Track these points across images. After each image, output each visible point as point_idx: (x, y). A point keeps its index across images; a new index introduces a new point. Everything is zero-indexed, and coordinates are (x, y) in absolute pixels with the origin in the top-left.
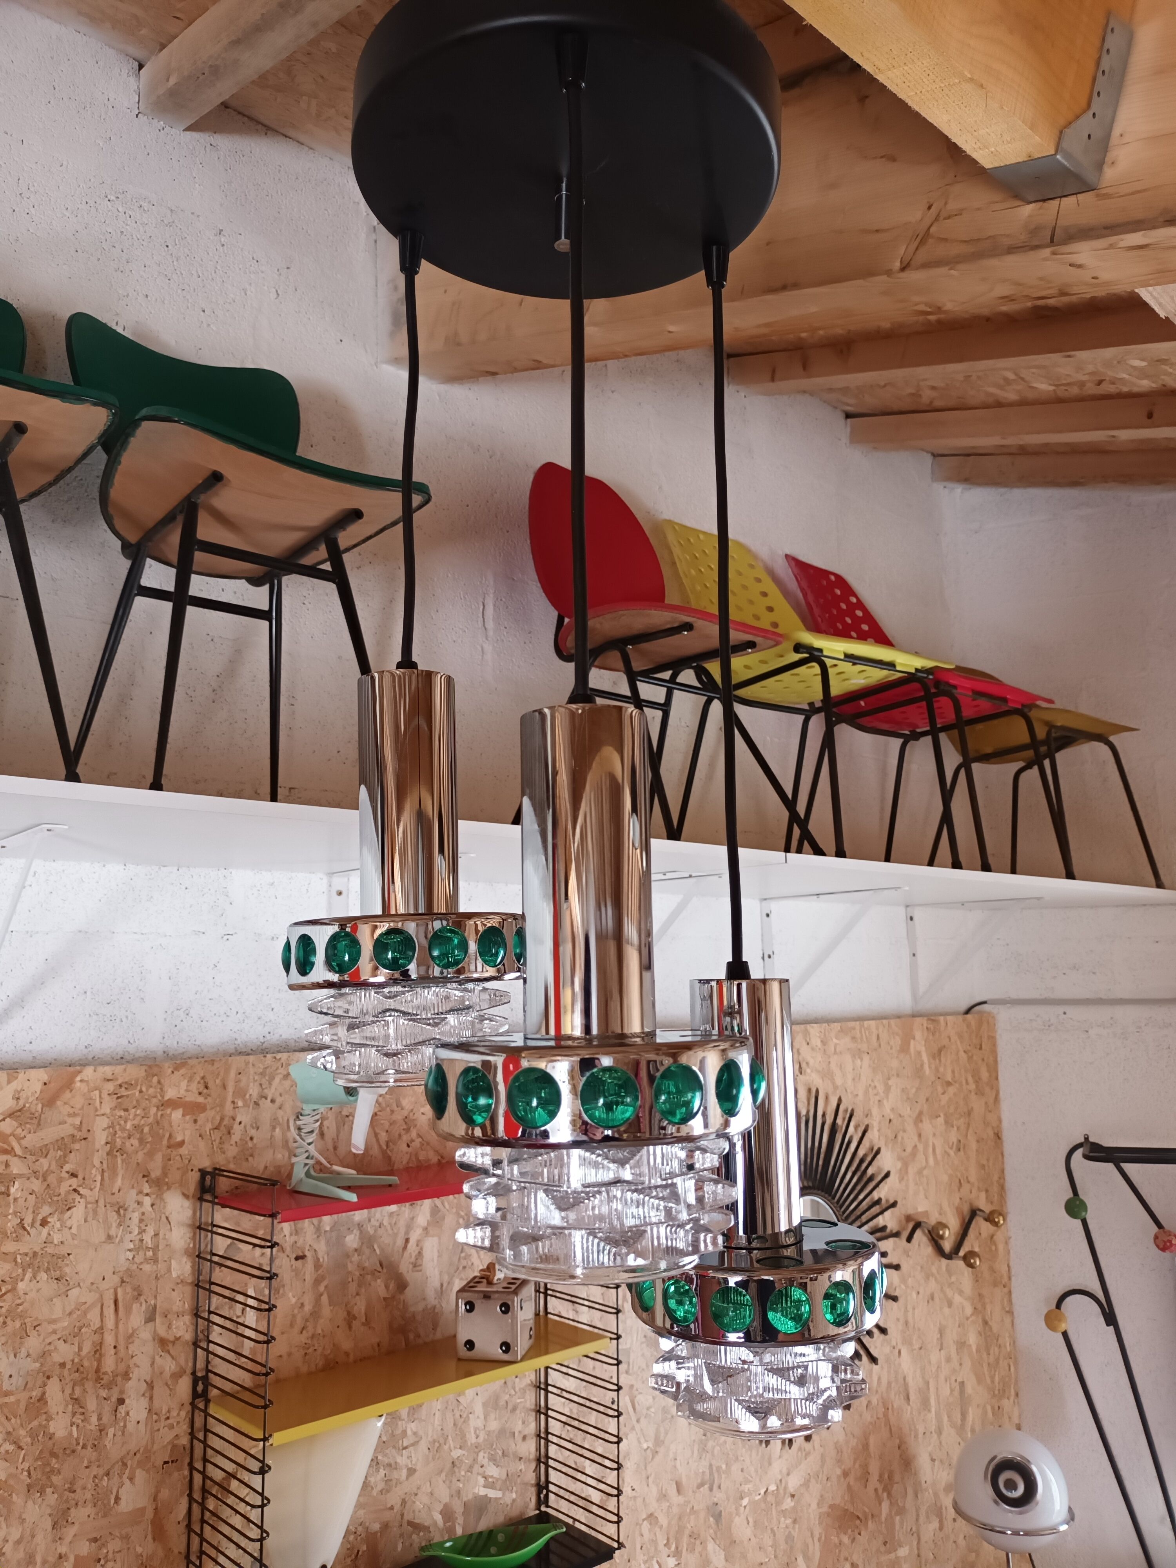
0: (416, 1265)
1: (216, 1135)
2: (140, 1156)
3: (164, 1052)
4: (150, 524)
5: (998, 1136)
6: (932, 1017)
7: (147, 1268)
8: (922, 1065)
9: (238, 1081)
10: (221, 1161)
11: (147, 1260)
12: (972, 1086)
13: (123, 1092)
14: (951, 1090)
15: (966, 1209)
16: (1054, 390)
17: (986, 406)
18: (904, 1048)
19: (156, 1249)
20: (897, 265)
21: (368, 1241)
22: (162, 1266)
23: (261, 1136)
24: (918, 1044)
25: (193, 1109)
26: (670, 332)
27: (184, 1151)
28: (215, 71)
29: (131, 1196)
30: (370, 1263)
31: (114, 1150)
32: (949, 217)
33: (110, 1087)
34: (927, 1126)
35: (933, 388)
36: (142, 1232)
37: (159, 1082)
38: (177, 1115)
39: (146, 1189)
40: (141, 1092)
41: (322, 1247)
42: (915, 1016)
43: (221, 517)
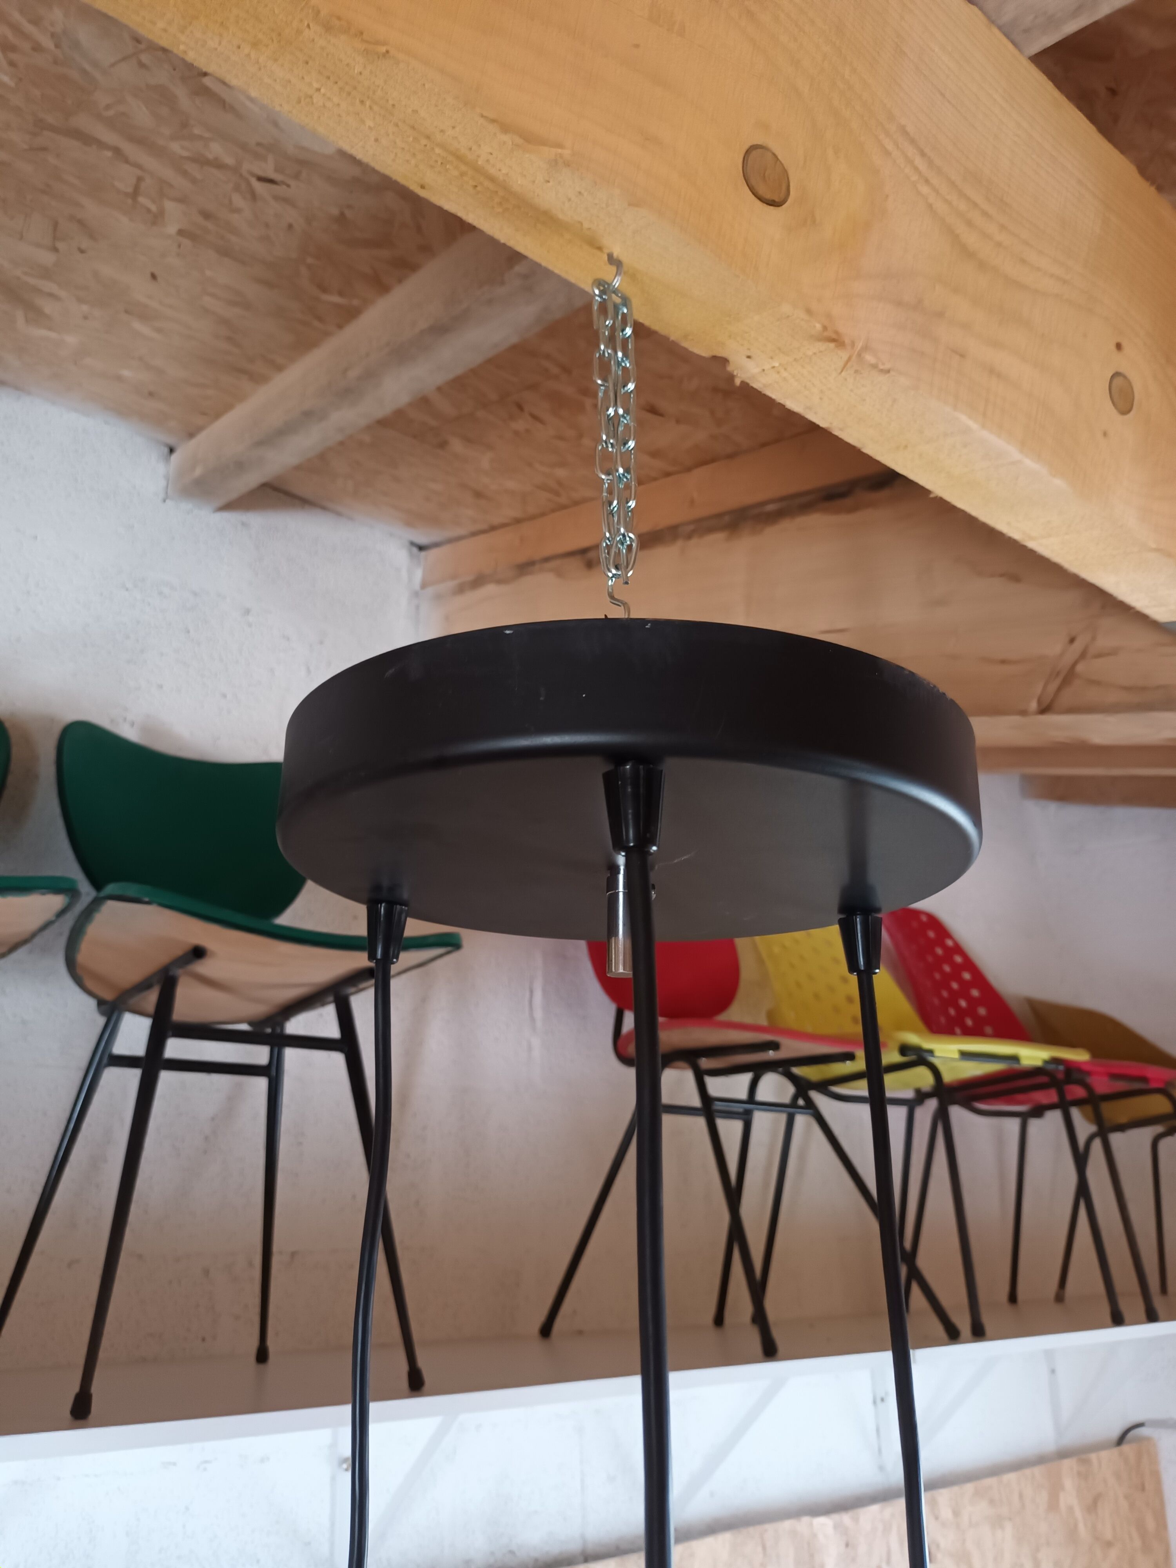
4: (127, 987)
6: (1082, 1454)
8: (1076, 1525)
14: (1113, 1553)
18: (1053, 1505)
24: (1069, 1495)
28: (240, 466)
42: (1063, 1454)
43: (207, 981)
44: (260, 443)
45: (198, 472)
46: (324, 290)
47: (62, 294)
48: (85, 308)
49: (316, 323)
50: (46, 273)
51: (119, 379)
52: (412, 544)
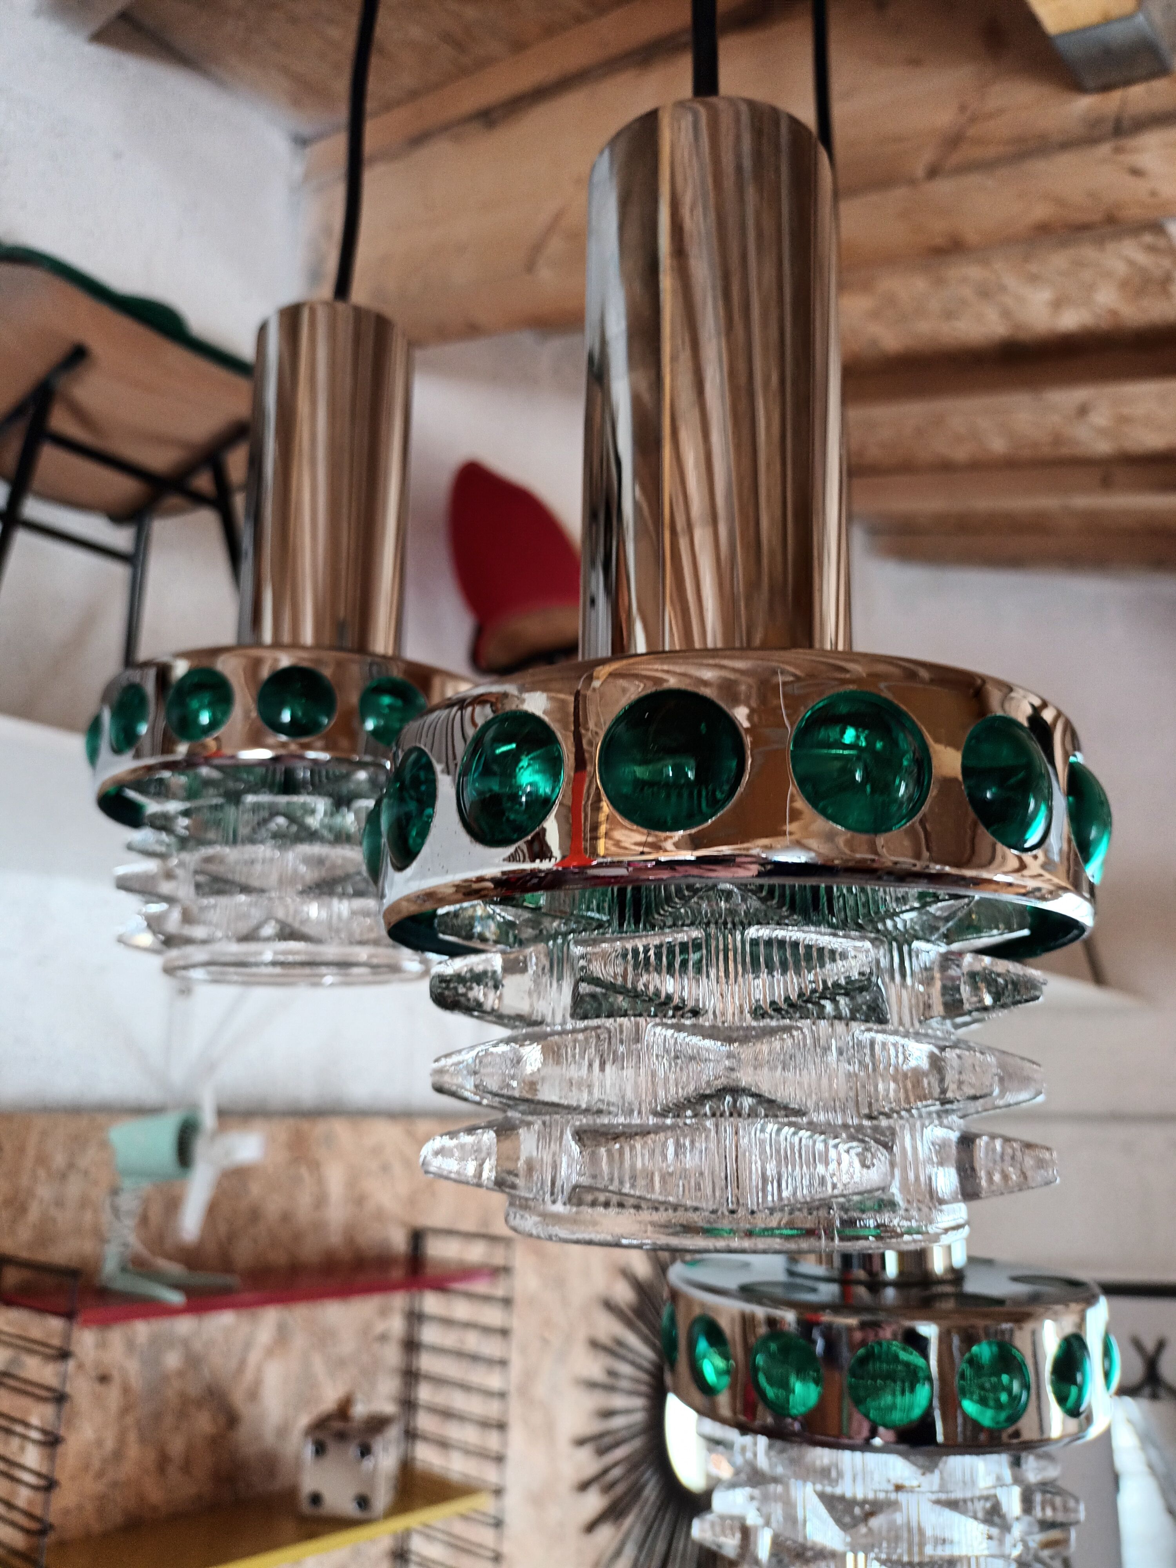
0: (254, 1395)
9: (40, 1145)
10: (9, 1248)
16: (1009, 452)
17: (933, 468)
20: (922, 172)
30: (194, 1390)
32: (986, 117)
41: (133, 1367)
43: (80, 414)
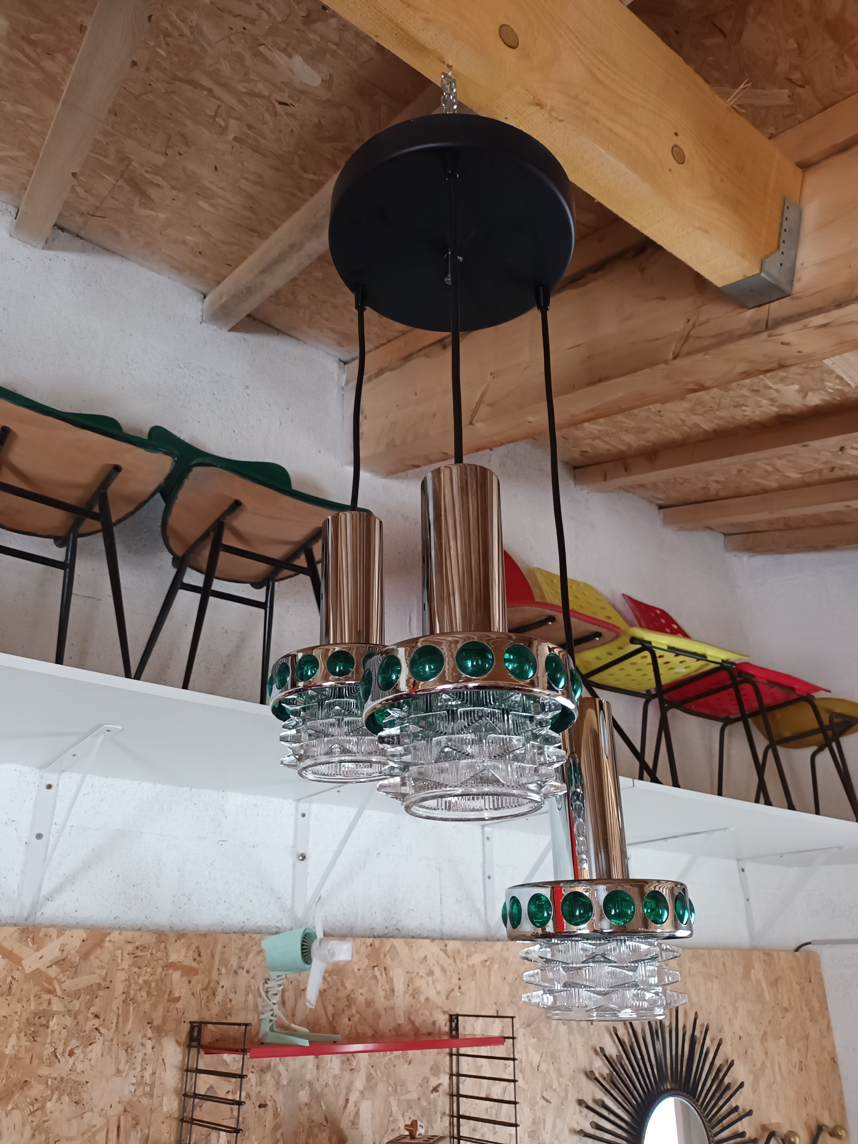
0: (354, 1124)
1: (204, 995)
2: (147, 1006)
3: (171, 927)
4: (192, 541)
5: (834, 1061)
6: (768, 953)
7: (145, 1101)
8: (763, 991)
9: (223, 953)
10: (207, 1016)
11: (145, 1094)
12: (807, 1014)
13: (139, 953)
14: (789, 1016)
15: (813, 1125)
16: (802, 478)
17: (756, 493)
18: (747, 975)
19: (152, 1085)
20: (671, 356)
21: (316, 1097)
22: (156, 1100)
23: (238, 999)
24: (758, 972)
25: (189, 972)
26: (529, 422)
27: (179, 1005)
28: (250, 291)
29: (137, 1039)
30: (318, 1117)
31: (128, 999)
32: (701, 325)
33: (130, 948)
34: (771, 1045)
35: (717, 482)
36: (143, 1069)
37: (165, 948)
38: (176, 975)
39: (149, 1034)
40: (152, 954)
41: (280, 1098)
42: (753, 949)
43: (238, 535)
44: (263, 272)
45: (224, 299)
46: (305, 170)
47: (164, 184)
48: (175, 192)
49: (300, 194)
50: (157, 171)
51: (184, 243)
52: (340, 360)
